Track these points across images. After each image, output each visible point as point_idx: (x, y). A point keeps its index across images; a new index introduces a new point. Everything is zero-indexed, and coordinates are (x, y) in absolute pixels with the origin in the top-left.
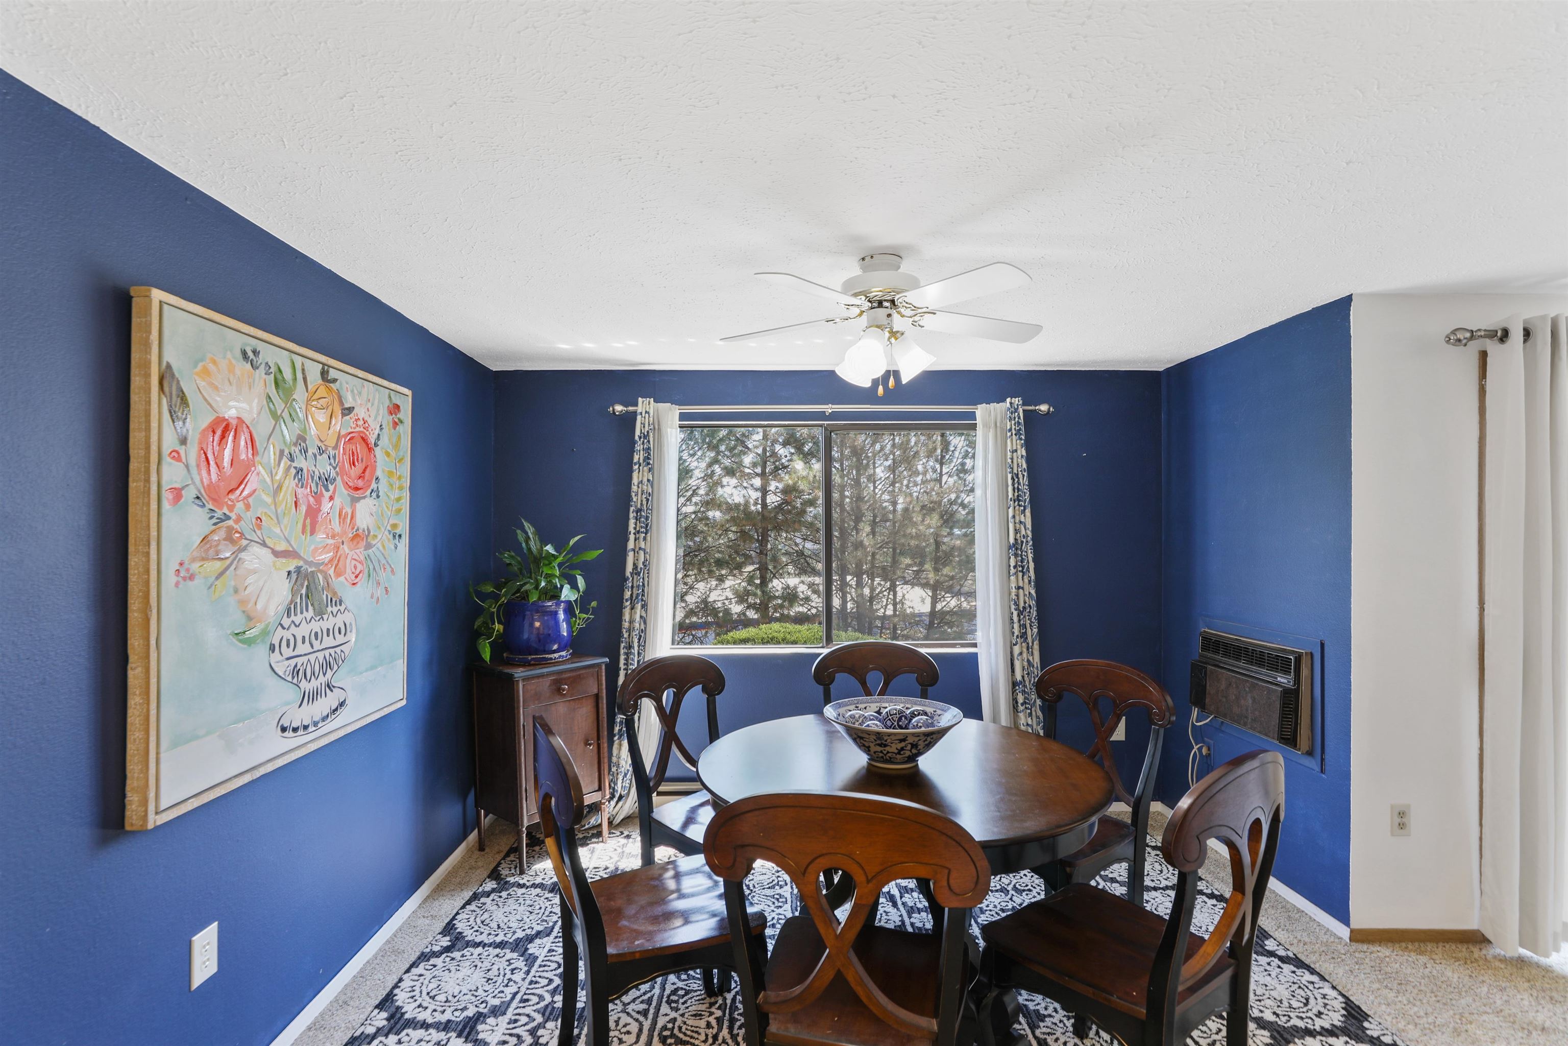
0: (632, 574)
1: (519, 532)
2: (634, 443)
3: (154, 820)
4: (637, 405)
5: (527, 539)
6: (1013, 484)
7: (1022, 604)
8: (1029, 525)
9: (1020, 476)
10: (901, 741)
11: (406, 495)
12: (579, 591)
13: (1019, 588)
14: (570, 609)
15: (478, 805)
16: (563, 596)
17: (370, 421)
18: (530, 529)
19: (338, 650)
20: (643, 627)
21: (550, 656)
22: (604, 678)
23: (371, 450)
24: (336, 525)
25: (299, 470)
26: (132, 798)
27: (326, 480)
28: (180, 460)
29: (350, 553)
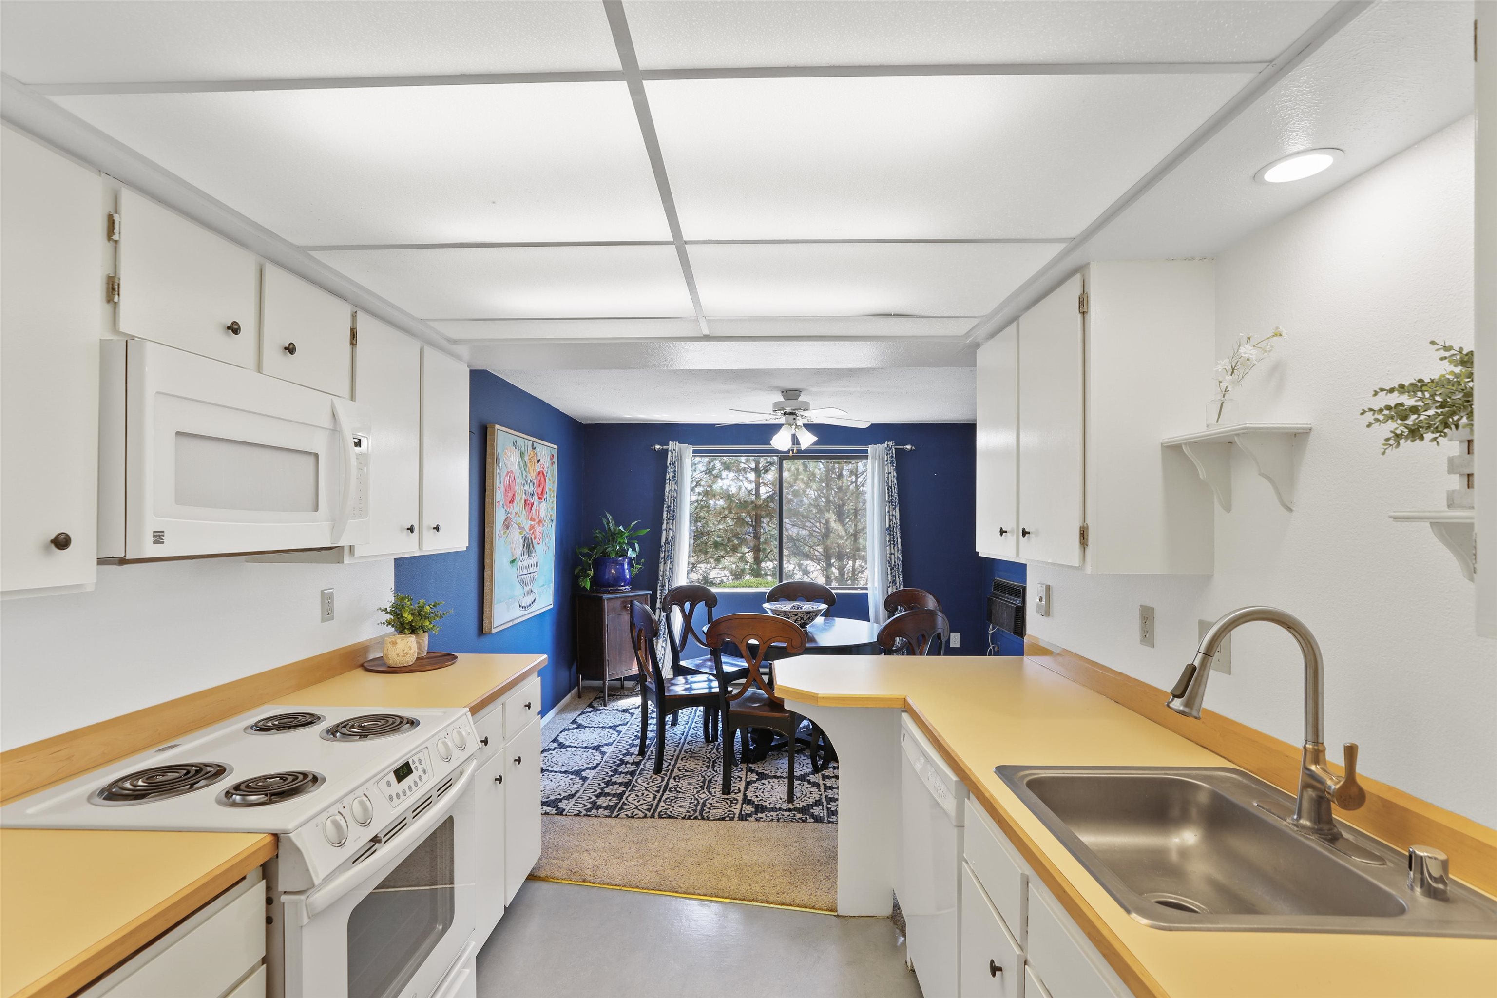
0: (665, 543)
1: (603, 518)
2: (667, 467)
3: (494, 631)
4: (668, 445)
5: (608, 523)
6: (888, 493)
7: (893, 563)
8: (898, 517)
9: (893, 488)
10: (796, 615)
11: (555, 499)
12: (636, 552)
13: (891, 554)
14: (630, 564)
15: (578, 672)
16: (627, 555)
17: (545, 465)
18: (610, 518)
19: (534, 574)
20: (671, 574)
21: (620, 588)
22: (649, 602)
23: (545, 479)
24: (535, 517)
25: (525, 491)
26: (486, 621)
27: (532, 495)
28: (499, 490)
29: (539, 529)
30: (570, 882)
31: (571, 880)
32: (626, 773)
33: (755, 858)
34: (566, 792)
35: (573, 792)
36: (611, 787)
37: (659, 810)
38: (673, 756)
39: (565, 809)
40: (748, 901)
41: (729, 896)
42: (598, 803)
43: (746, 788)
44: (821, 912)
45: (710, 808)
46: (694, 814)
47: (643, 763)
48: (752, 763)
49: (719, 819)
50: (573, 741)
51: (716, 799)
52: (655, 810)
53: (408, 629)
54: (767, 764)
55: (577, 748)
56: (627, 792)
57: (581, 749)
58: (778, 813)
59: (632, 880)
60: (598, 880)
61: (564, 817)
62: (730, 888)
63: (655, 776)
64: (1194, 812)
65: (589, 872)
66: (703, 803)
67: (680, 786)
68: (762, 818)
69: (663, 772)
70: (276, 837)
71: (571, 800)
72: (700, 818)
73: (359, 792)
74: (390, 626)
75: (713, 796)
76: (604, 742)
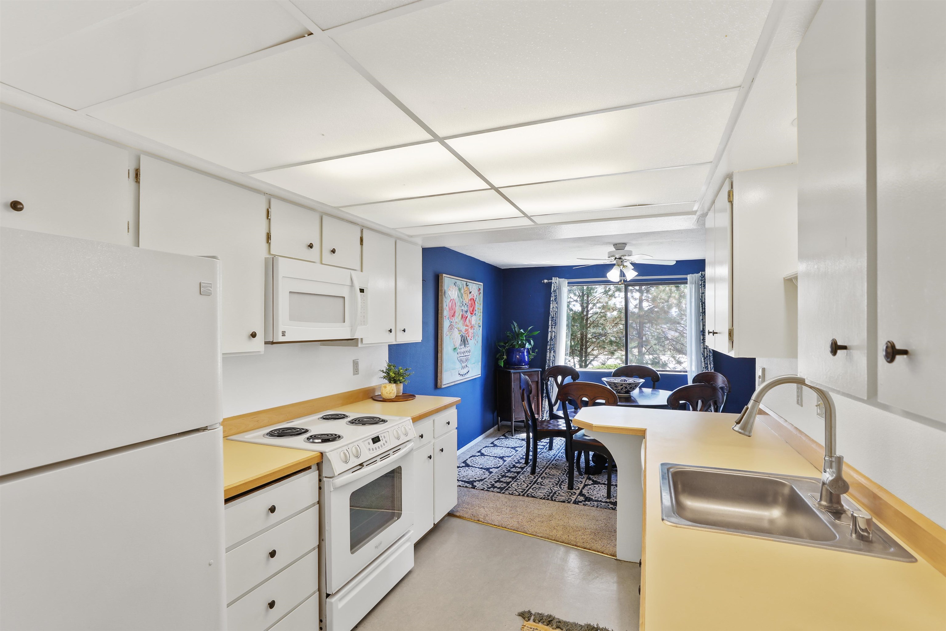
0: (550, 340)
1: (512, 325)
2: (551, 293)
3: (443, 387)
4: (552, 280)
5: (515, 328)
10: (622, 385)
11: (482, 314)
12: (531, 345)
13: (704, 348)
14: (528, 352)
15: (498, 416)
16: (526, 347)
17: (474, 295)
18: (516, 325)
19: (468, 356)
20: (554, 359)
21: (522, 367)
22: (540, 376)
23: (475, 303)
24: (468, 324)
25: (462, 310)
26: (439, 381)
27: (467, 312)
28: (446, 310)
29: (471, 331)
30: (471, 520)
31: (472, 519)
32: (514, 472)
33: (577, 523)
34: (479, 478)
35: (483, 478)
36: (505, 478)
37: (528, 493)
38: (544, 466)
39: (476, 486)
40: (565, 543)
41: (555, 539)
42: (495, 485)
43: (583, 488)
44: (607, 556)
45: (558, 495)
46: (547, 497)
47: (526, 468)
48: (592, 475)
49: (561, 502)
50: (489, 453)
51: (563, 491)
52: (526, 493)
53: (393, 381)
54: (601, 477)
55: (491, 456)
56: (512, 482)
57: (493, 457)
58: (598, 503)
59: (504, 524)
60: (486, 521)
61: (475, 490)
62: (556, 535)
63: (531, 475)
64: (780, 499)
65: (482, 517)
66: (554, 492)
67: (544, 482)
68: (588, 504)
69: (536, 474)
70: (322, 453)
71: (481, 482)
72: (550, 499)
73: (356, 444)
74: (385, 379)
75: (562, 489)
76: (506, 455)
